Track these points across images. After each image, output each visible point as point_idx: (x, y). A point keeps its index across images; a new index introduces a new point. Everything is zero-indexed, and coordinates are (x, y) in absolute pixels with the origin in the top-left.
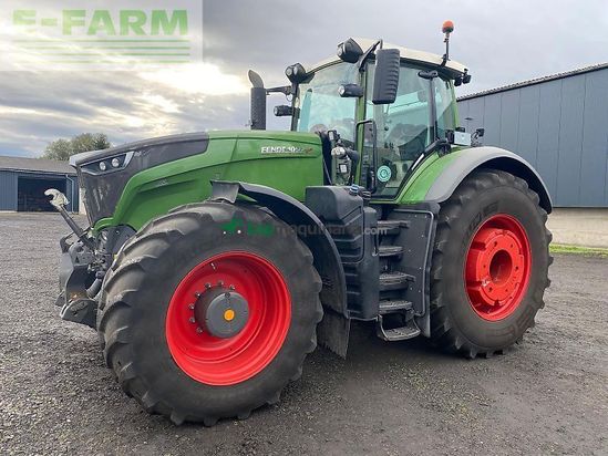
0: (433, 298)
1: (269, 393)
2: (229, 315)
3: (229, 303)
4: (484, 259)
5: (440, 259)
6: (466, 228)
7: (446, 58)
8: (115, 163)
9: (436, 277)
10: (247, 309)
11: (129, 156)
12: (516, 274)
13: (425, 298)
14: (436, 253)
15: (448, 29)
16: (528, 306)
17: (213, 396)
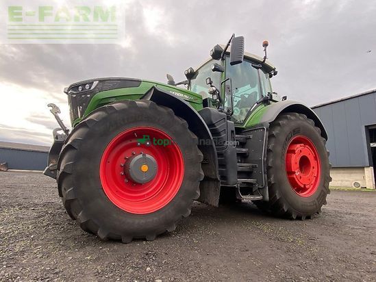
0: (269, 177)
1: (169, 223)
2: (145, 168)
3: (145, 161)
4: (295, 159)
5: (271, 154)
6: (284, 139)
7: (265, 58)
8: (87, 87)
9: (270, 165)
10: (156, 166)
11: (95, 83)
12: (313, 171)
13: (264, 176)
14: (269, 151)
15: (265, 45)
16: (322, 191)
17: (130, 220)
